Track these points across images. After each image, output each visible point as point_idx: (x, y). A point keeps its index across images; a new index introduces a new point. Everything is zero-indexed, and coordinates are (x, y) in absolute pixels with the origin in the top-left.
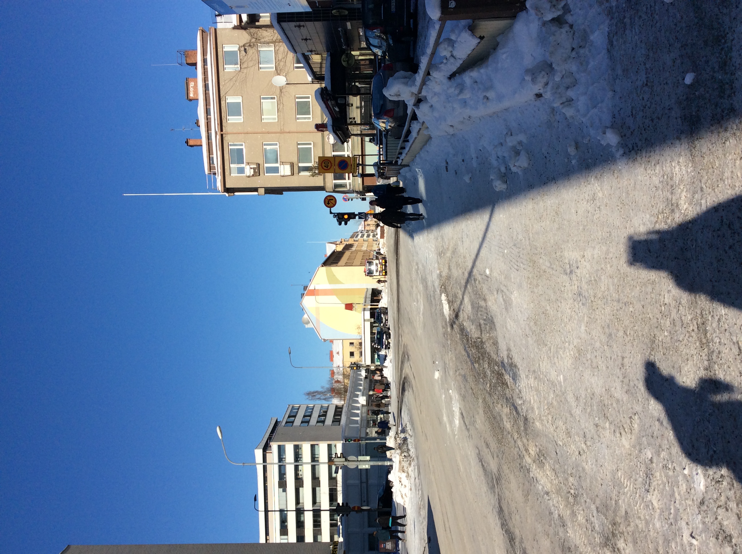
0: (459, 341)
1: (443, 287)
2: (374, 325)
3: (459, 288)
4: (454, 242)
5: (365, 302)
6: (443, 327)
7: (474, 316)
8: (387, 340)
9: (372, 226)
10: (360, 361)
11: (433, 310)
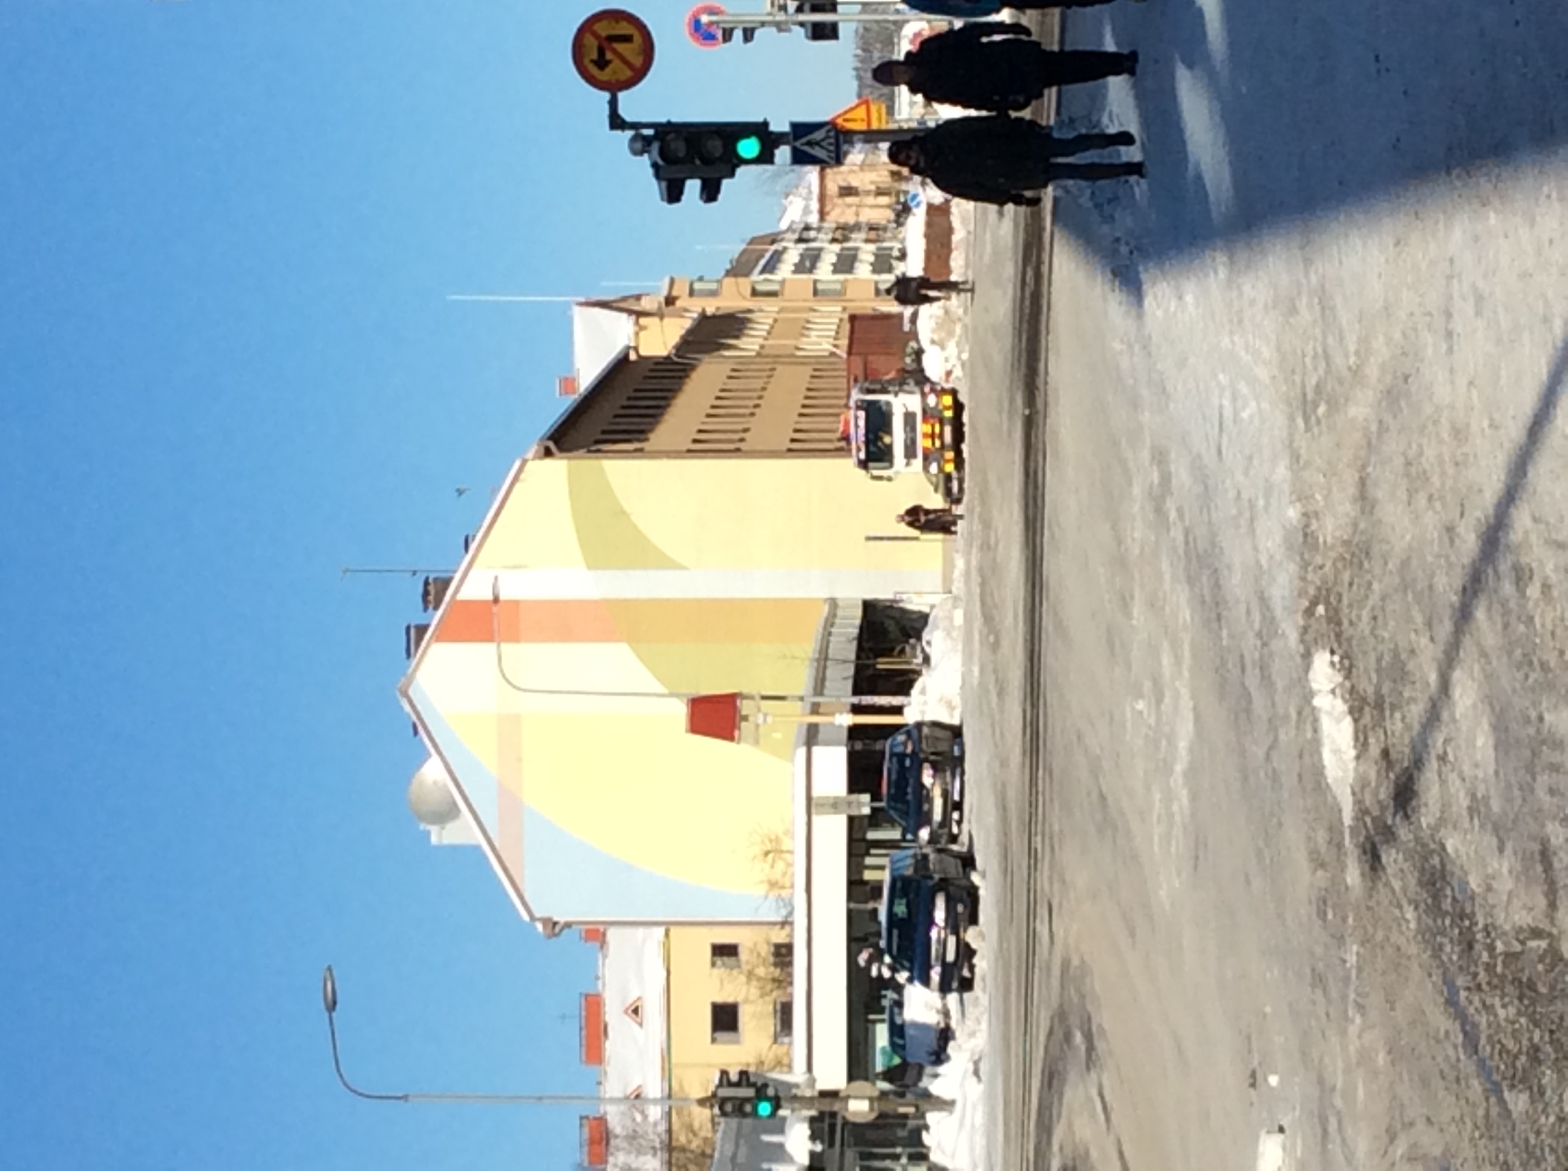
0: (1413, 949)
1: (1321, 609)
2: (872, 835)
3: (1419, 619)
4: (1397, 336)
5: (819, 686)
6: (1319, 863)
7: (1509, 800)
8: (956, 932)
9: (871, 200)
10: (779, 1063)
11: (1259, 752)
